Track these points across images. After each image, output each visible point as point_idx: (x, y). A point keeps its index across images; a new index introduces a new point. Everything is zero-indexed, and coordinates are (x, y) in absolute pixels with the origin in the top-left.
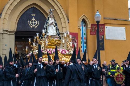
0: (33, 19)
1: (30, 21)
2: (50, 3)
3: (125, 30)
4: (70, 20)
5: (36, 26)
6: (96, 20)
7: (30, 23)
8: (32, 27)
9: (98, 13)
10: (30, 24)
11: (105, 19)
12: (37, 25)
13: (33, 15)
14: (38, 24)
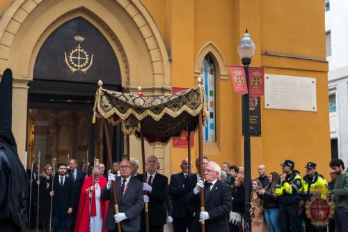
0: (79, 49)
1: (68, 55)
2: (124, 9)
4: (173, 53)
5: (84, 67)
6: (242, 55)
7: (69, 59)
8: (74, 70)
9: (247, 38)
10: (70, 63)
11: (265, 54)
12: (87, 65)
13: (79, 38)
14: (89, 61)
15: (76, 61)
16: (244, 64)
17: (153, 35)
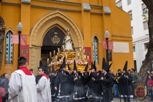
0: (56, 36)
1: (53, 38)
3: (128, 45)
5: (58, 42)
6: (106, 37)
7: (53, 39)
8: (55, 43)
9: (107, 32)
10: (53, 41)
11: (113, 36)
12: (59, 41)
13: (56, 33)
14: (59, 40)
15: (55, 40)
16: (106, 40)
17: (78, 32)
